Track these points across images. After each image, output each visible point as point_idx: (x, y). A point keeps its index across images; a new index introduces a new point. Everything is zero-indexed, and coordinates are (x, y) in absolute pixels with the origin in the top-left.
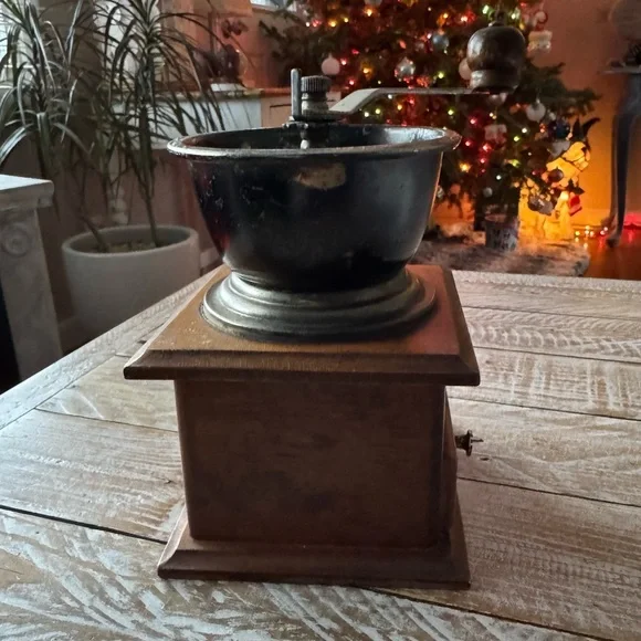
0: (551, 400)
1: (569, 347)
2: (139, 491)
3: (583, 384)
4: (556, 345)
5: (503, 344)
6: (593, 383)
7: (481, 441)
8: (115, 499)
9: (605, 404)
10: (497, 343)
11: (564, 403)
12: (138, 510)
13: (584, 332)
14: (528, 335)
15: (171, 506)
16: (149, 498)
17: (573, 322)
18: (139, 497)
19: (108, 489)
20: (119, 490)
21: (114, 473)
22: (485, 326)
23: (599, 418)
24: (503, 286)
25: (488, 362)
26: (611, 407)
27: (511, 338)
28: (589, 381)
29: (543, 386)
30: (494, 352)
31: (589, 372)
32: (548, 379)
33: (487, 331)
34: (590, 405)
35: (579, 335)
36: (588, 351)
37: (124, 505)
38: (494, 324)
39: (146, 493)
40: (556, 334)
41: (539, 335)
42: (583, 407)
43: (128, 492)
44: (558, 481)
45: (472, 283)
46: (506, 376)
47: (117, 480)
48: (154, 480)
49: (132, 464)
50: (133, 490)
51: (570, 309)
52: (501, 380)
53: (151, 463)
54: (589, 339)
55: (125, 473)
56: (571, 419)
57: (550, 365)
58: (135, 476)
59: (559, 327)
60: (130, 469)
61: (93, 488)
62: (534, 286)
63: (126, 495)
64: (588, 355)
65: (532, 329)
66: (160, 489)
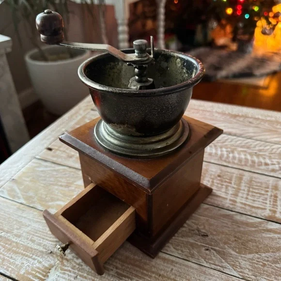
0: (247, 208)
1: (263, 167)
2: (36, 258)
3: (266, 196)
4: (256, 165)
5: (229, 162)
6: (271, 196)
7: (207, 236)
8: (25, 262)
9: (275, 212)
10: (225, 161)
11: (253, 210)
12: (35, 271)
13: (272, 156)
14: (243, 156)
15: (50, 270)
16: (40, 262)
17: (268, 147)
18: (36, 261)
19: (22, 254)
20: (27, 256)
21: (26, 244)
22: (221, 147)
23: (270, 223)
24: (235, 116)
25: (219, 176)
26: (278, 215)
27: (234, 158)
28: (269, 194)
29: (245, 196)
30: (223, 168)
31: (270, 187)
32: (249, 191)
33: (222, 151)
34: (267, 213)
35: (270, 158)
36: (273, 170)
37: (29, 266)
38: (226, 147)
39: (39, 259)
40: (258, 156)
41: (249, 157)
42: (263, 214)
43: (31, 257)
44: (241, 268)
45: (219, 113)
46: (227, 187)
47: (27, 249)
48: (44, 250)
49: (35, 238)
50: (34, 257)
51: (268, 137)
52: (223, 190)
53: (43, 239)
54: (275, 161)
55: (31, 245)
56: (255, 223)
57: (251, 181)
58: (36, 247)
59: (260, 151)
60: (33, 241)
61: (16, 253)
62: (251, 118)
63: (30, 259)
64: (272, 174)
65: (245, 151)
66: (46, 257)
